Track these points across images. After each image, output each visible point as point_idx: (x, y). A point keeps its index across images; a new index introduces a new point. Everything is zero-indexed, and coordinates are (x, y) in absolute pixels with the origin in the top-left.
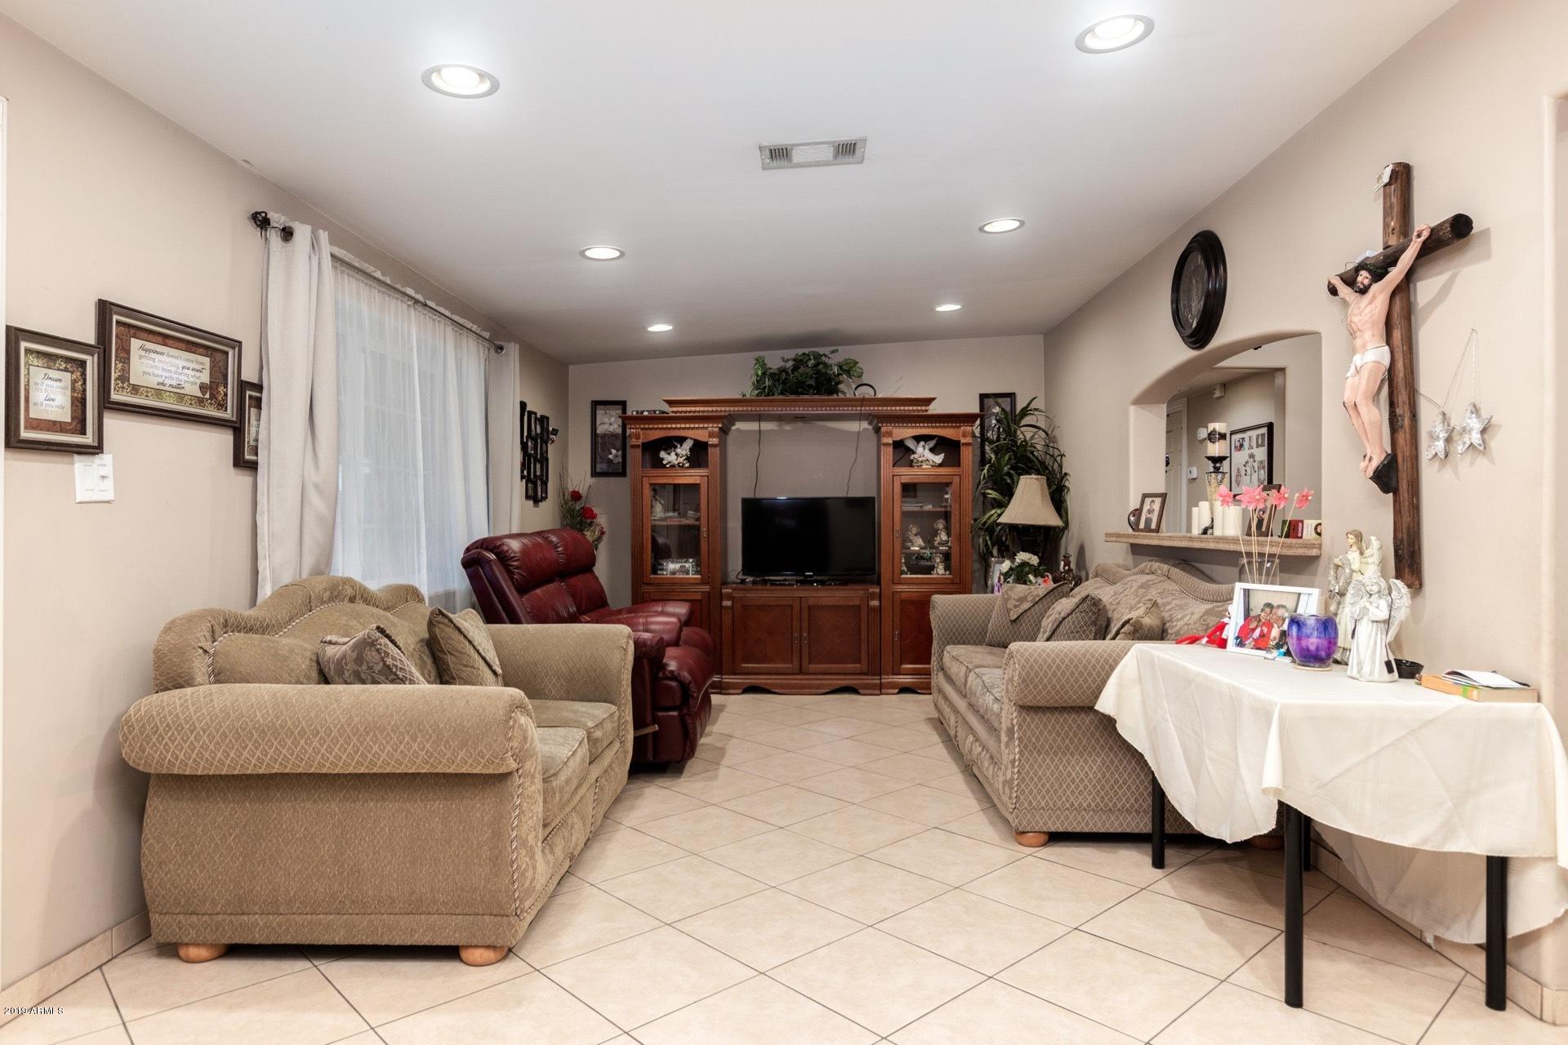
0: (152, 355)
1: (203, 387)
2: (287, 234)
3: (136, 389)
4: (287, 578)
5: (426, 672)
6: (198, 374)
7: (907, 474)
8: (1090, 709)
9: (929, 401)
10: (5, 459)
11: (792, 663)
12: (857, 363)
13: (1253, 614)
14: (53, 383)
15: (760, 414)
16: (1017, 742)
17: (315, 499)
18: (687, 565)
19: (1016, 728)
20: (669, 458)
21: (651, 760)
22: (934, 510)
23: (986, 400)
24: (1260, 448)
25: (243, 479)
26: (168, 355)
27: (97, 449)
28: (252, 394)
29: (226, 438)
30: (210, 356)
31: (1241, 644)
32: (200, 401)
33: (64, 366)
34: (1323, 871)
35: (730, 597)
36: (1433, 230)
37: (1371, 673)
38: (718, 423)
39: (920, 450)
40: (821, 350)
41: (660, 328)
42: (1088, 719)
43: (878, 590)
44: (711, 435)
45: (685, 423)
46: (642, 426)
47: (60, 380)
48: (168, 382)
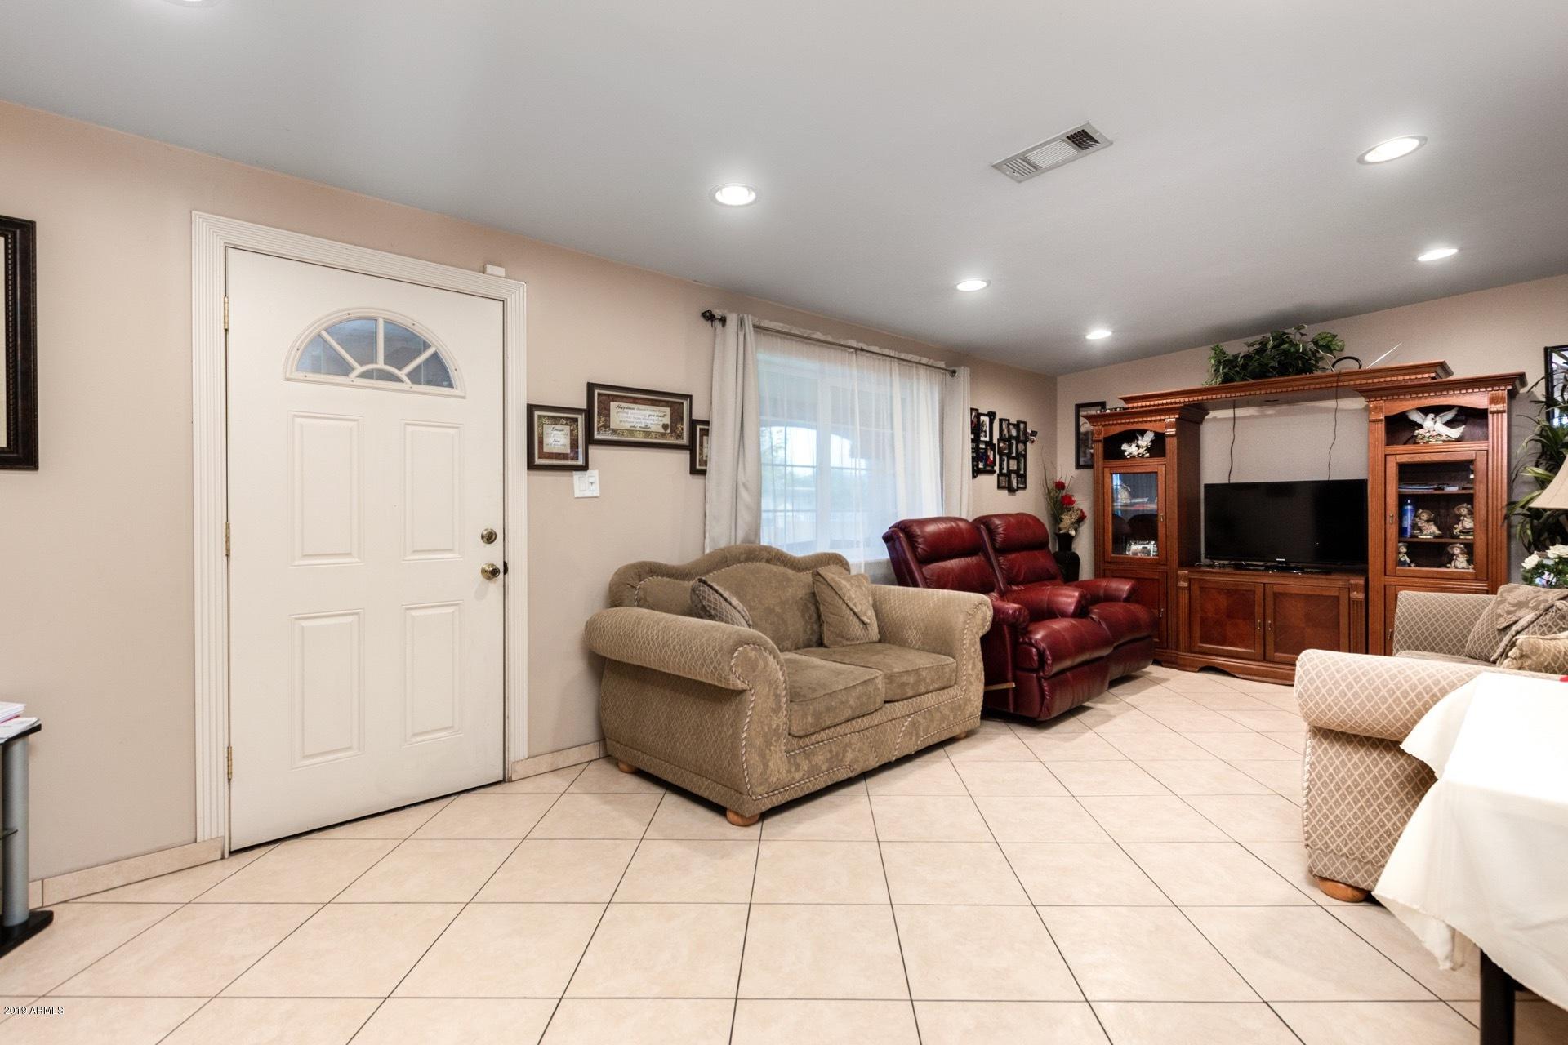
0: (626, 410)
1: (665, 427)
2: (723, 320)
3: (615, 431)
4: (723, 544)
5: (807, 615)
6: (660, 418)
7: (1406, 454)
10: (528, 475)
11: (1255, 649)
12: (1335, 336)
14: (560, 433)
15: (1234, 401)
17: (743, 493)
18: (1148, 547)
20: (1130, 449)
21: (1012, 711)
25: (697, 481)
26: (638, 409)
27: (585, 468)
28: (700, 429)
29: (685, 456)
30: (671, 407)
32: (663, 435)
33: (565, 422)
35: (1186, 578)
38: (1174, 414)
39: (1429, 423)
41: (1099, 335)
43: (1362, 582)
44: (1169, 426)
45: (1142, 417)
46: (1103, 423)
47: (563, 430)
48: (639, 425)
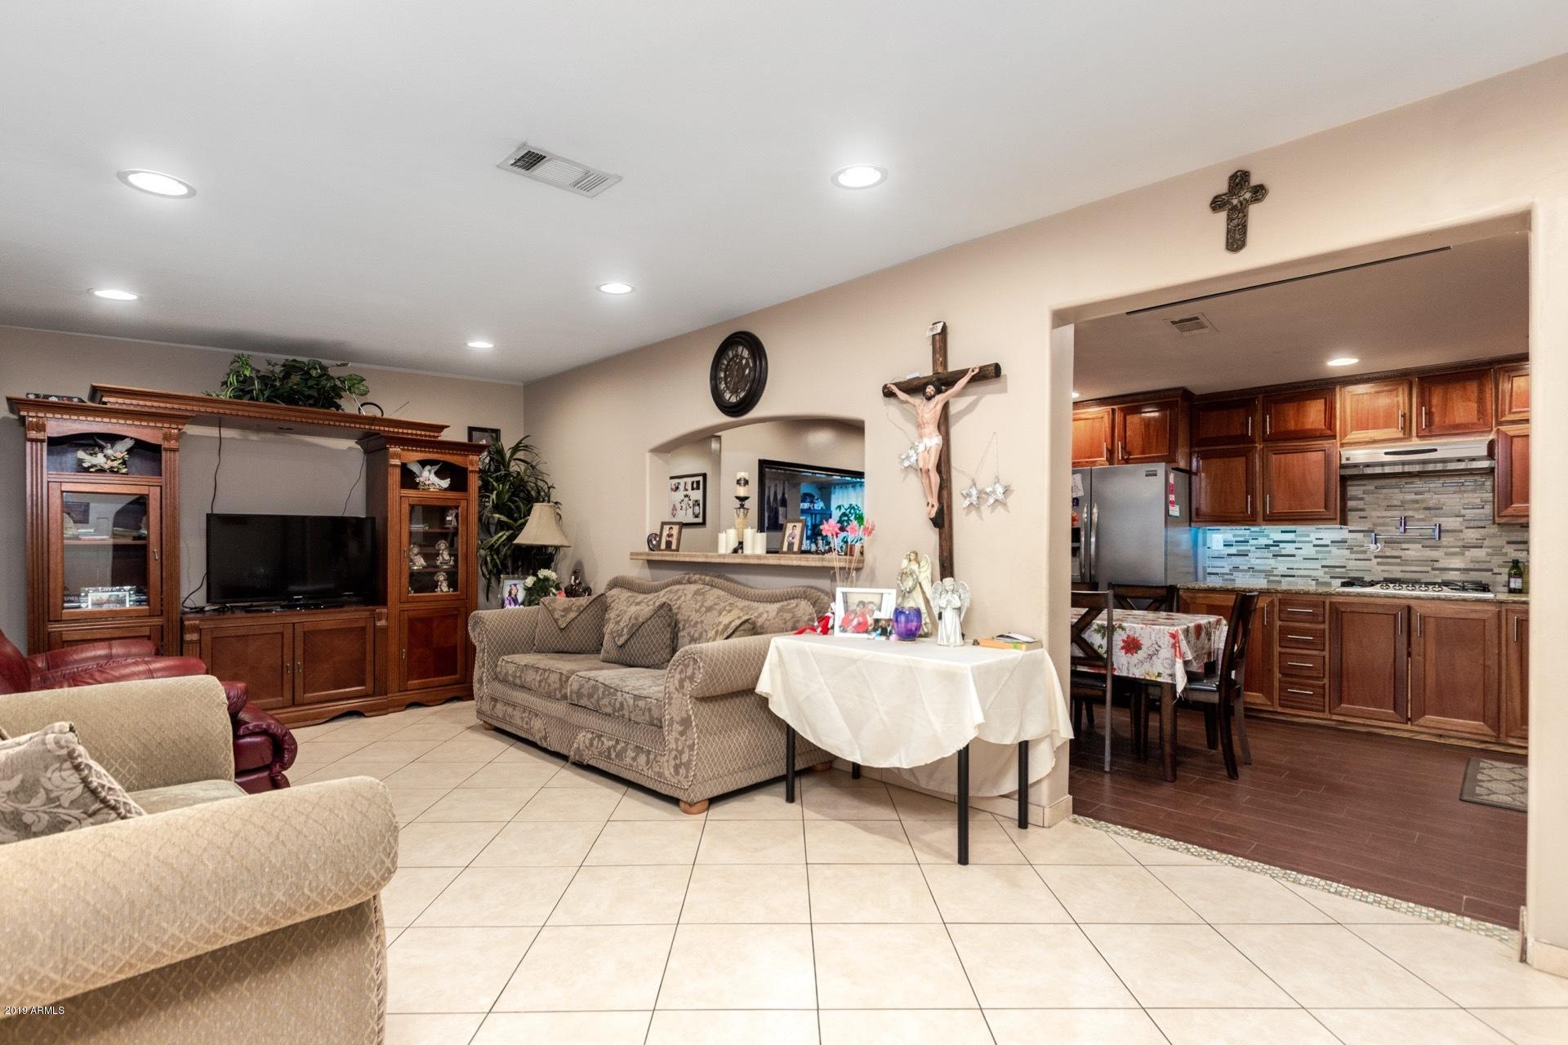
7: (413, 496)
8: (750, 691)
9: (441, 428)
11: (282, 696)
12: (363, 380)
13: (851, 609)
16: (695, 730)
18: (123, 594)
19: (693, 718)
20: (94, 460)
22: (431, 530)
23: (474, 433)
24: (695, 491)
31: (844, 630)
34: (867, 775)
35: (196, 629)
36: (981, 368)
37: (955, 642)
38: (162, 422)
39: (426, 473)
40: (325, 362)
42: (749, 701)
43: (385, 610)
44: (167, 437)
45: (129, 419)
46: (50, 415)
